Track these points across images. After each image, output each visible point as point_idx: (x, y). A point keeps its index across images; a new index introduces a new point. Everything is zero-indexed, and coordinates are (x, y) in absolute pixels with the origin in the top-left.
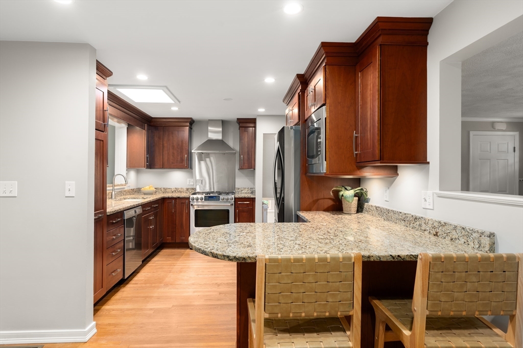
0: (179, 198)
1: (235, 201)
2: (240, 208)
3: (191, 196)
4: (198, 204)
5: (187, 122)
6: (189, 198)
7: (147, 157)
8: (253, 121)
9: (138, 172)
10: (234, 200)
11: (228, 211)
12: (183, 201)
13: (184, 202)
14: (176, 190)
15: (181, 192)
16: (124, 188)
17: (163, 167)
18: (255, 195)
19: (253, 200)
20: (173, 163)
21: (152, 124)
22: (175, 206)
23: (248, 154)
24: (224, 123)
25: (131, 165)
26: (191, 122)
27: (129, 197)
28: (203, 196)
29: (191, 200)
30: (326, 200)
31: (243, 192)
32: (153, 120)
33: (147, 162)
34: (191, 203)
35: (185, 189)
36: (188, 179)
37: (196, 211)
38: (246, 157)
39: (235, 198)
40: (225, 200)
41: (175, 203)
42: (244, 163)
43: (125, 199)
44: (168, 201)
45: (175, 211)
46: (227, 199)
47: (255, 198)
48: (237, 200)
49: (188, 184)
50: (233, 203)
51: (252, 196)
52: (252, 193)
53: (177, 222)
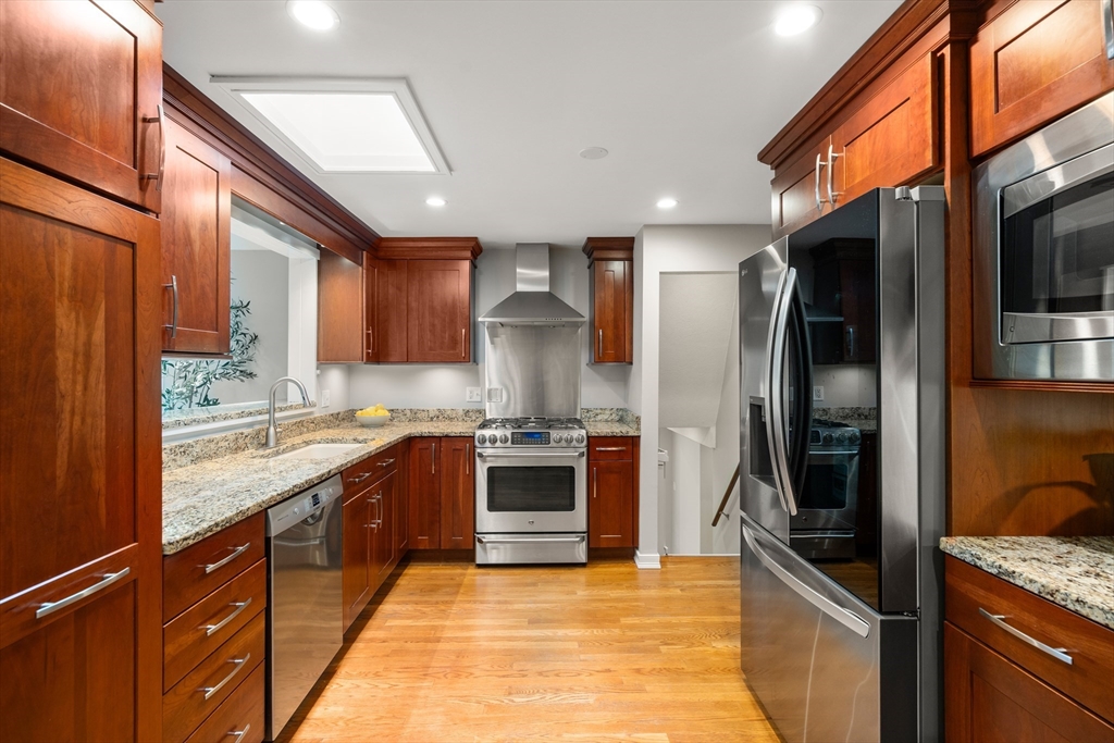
0: (447, 436)
1: (588, 446)
2: (602, 462)
3: (479, 433)
4: (496, 452)
5: (464, 249)
6: (473, 437)
7: (368, 335)
8: (626, 247)
9: (350, 371)
10: (585, 443)
11: (571, 470)
12: (459, 445)
13: (461, 449)
14: (441, 415)
15: (451, 419)
16: (311, 413)
17: (408, 359)
18: (638, 429)
19: (633, 443)
20: (431, 349)
21: (382, 254)
22: (438, 458)
23: (616, 327)
24: (555, 253)
25: (328, 356)
26: (475, 250)
27: (318, 438)
28: (508, 433)
29: (477, 444)
30: (1060, 491)
31: (599, 417)
32: (384, 244)
33: (368, 348)
34: (478, 450)
35: (461, 413)
36: (468, 389)
38: (610, 334)
39: (588, 437)
40: (563, 444)
41: (438, 451)
42: (605, 348)
43: (307, 443)
44: (420, 446)
45: (438, 471)
46: (569, 441)
47: (639, 437)
48: (593, 441)
49: (468, 399)
50: (585, 450)
51: (632, 433)
52: (621, 420)
53: (443, 497)
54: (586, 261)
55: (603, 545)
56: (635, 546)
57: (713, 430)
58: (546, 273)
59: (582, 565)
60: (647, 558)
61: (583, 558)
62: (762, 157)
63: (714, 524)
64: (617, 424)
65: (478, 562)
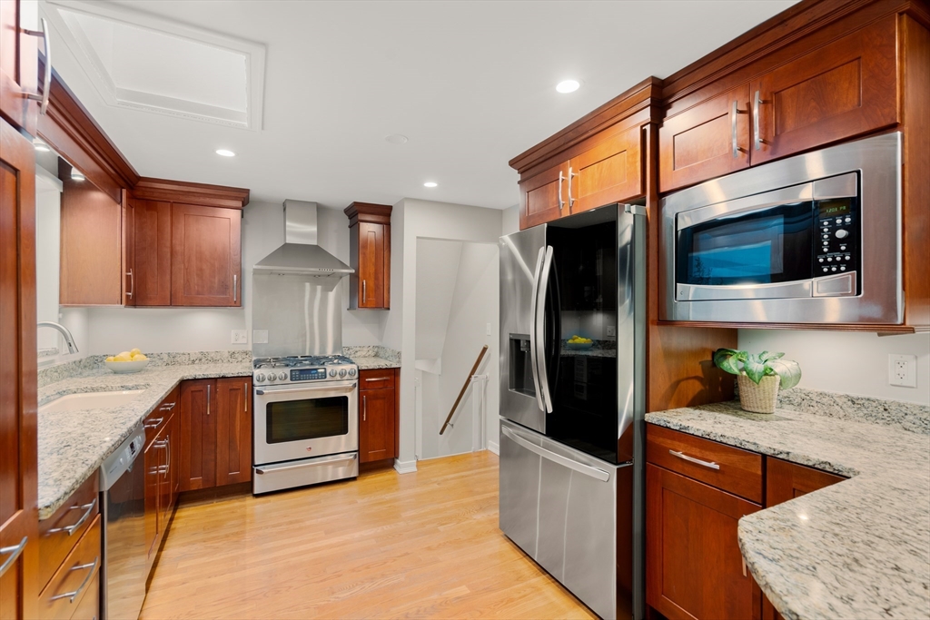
0: (223, 377)
1: (359, 378)
2: (370, 391)
3: (257, 373)
4: (275, 388)
5: (236, 198)
6: (252, 376)
7: (128, 278)
8: (384, 214)
9: (90, 315)
10: (357, 375)
11: (345, 398)
12: (236, 385)
13: (241, 387)
14: (203, 358)
15: (215, 361)
16: (52, 361)
17: (172, 302)
18: (399, 362)
19: (394, 373)
20: (198, 293)
21: (138, 193)
22: (213, 398)
23: (376, 278)
24: (321, 211)
25: (70, 298)
26: (242, 198)
27: (73, 388)
28: (287, 371)
29: (255, 382)
31: (358, 354)
32: (141, 183)
33: (128, 290)
34: (256, 389)
35: (227, 355)
36: (232, 331)
37: (270, 406)
38: (372, 284)
39: (359, 370)
40: (338, 377)
41: (214, 392)
42: (368, 296)
43: (61, 394)
44: (193, 388)
45: (214, 412)
46: (342, 375)
47: (400, 368)
48: (363, 374)
49: (233, 341)
50: (356, 381)
51: (394, 366)
52: (376, 355)
53: (219, 436)
54: (346, 221)
55: (371, 459)
56: (395, 455)
57: (439, 361)
58: (314, 229)
59: (354, 479)
60: (405, 465)
61: (354, 473)
62: (513, 163)
63: (441, 433)
64: (373, 359)
65: (256, 492)
